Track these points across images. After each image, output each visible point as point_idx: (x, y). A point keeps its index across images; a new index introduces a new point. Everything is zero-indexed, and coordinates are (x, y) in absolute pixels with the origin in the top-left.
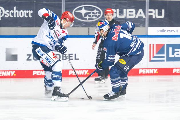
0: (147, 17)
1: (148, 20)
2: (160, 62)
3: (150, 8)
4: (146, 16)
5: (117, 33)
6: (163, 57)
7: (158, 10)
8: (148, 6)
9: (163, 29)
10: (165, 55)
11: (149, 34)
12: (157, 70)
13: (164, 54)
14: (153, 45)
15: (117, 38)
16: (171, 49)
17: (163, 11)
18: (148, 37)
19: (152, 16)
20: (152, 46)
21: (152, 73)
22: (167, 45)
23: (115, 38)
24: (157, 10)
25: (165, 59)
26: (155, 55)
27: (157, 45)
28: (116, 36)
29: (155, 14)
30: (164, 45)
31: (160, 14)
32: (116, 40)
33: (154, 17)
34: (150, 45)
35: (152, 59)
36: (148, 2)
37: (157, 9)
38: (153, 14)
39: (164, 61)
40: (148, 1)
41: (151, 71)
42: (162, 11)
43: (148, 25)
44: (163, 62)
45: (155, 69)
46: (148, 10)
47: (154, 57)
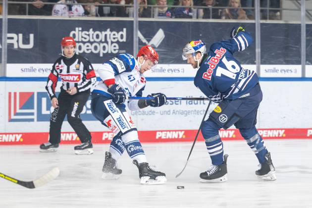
0: (5, 46)
1: (6, 51)
2: (27, 123)
3: (9, 32)
4: (3, 45)
5: (213, 66)
6: (32, 114)
7: (23, 35)
8: (7, 28)
9: (32, 67)
10: (35, 111)
11: (8, 75)
12: (21, 135)
13: (33, 108)
14: (15, 94)
15: (210, 75)
16: (44, 100)
17: (32, 36)
18: (6, 81)
19: (12, 44)
20: (13, 95)
21: (13, 140)
22: (39, 94)
23: (207, 75)
24: (21, 35)
25: (35, 117)
26: (18, 111)
27: (21, 93)
28: (209, 73)
29: (18, 41)
30: (33, 93)
31: (26, 41)
32: (209, 78)
33: (16, 47)
34: (10, 93)
35: (13, 117)
36: (7, 21)
37: (20, 33)
38: (14, 41)
39: (32, 120)
40: (5, 19)
41: (12, 138)
42: (29, 36)
43: (6, 60)
44: (31, 123)
45: (19, 134)
46: (5, 35)
47: (16, 114)
